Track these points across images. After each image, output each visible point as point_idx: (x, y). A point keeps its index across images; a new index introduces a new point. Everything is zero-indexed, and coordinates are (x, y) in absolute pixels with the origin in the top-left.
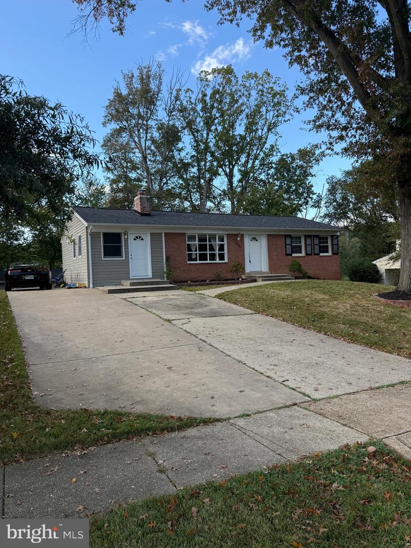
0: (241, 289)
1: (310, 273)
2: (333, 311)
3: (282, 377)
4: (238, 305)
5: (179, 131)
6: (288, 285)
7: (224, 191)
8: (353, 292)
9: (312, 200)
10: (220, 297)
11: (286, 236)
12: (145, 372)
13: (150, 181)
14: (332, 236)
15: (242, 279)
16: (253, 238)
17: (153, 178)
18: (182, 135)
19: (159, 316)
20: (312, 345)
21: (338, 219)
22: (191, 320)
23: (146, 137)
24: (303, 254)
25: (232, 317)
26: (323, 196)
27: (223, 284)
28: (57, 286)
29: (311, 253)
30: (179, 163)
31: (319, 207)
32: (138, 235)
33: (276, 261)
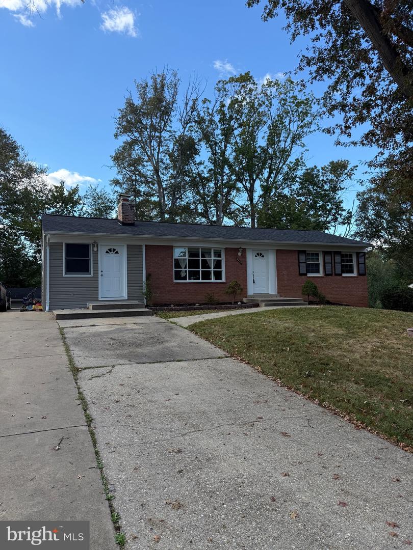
0: (229, 316)
1: (329, 297)
2: (345, 356)
4: (209, 341)
5: (195, 144)
7: (243, 206)
8: (380, 324)
9: (341, 217)
10: (194, 328)
11: (300, 252)
13: (162, 196)
14: (358, 254)
15: (243, 303)
16: (258, 254)
17: (165, 192)
18: (199, 147)
19: (70, 361)
21: (371, 238)
22: (116, 368)
23: (159, 149)
24: (321, 274)
25: (185, 364)
26: (353, 213)
27: (215, 308)
29: (331, 273)
30: (197, 177)
31: (349, 224)
32: (112, 248)
33: (286, 282)
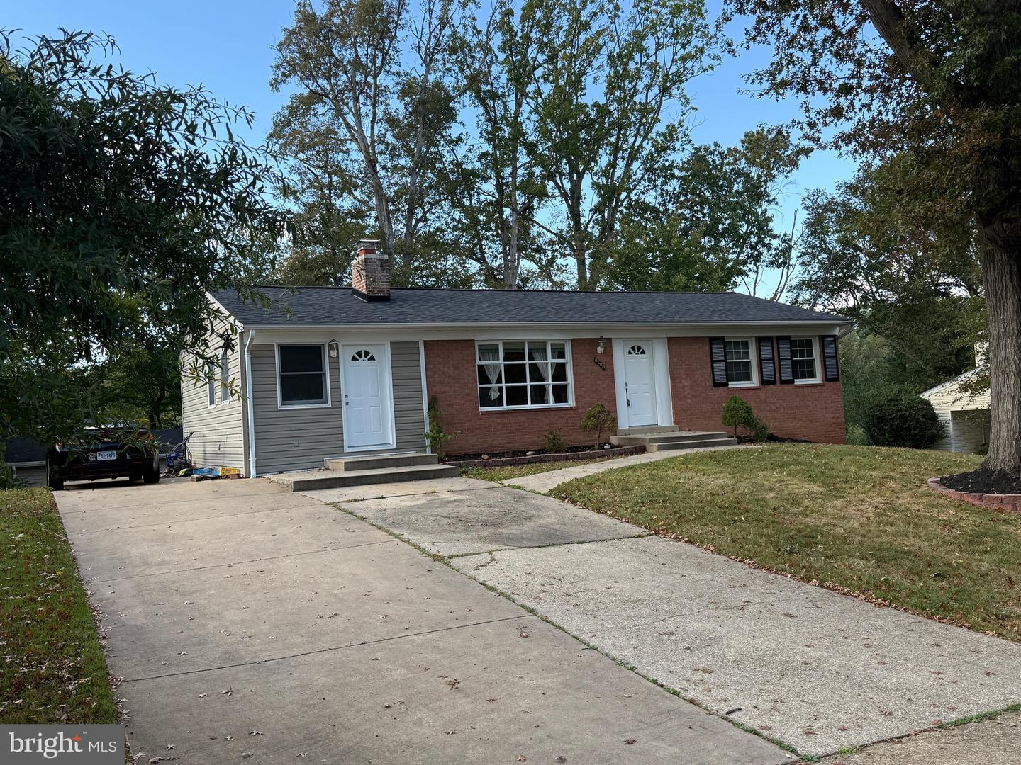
0: (610, 472)
1: (772, 427)
2: (835, 525)
3: (726, 700)
4: (605, 513)
5: (451, 99)
6: (722, 459)
7: (559, 234)
8: (880, 473)
9: (769, 250)
10: (562, 493)
11: (712, 340)
12: (395, 696)
13: (386, 217)
14: (822, 339)
15: (612, 447)
16: (633, 348)
17: (392, 208)
18: (457, 106)
19: (419, 548)
20: (790, 616)
21: (833, 293)
22: (497, 555)
23: (375, 114)
24: (755, 382)
25: (593, 546)
26: (794, 239)
27: (567, 459)
28: (170, 472)
29: (772, 379)
30: (453, 171)
31: (786, 265)
32: (363, 349)
33: (689, 401)
